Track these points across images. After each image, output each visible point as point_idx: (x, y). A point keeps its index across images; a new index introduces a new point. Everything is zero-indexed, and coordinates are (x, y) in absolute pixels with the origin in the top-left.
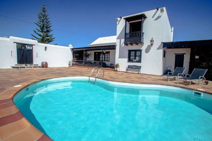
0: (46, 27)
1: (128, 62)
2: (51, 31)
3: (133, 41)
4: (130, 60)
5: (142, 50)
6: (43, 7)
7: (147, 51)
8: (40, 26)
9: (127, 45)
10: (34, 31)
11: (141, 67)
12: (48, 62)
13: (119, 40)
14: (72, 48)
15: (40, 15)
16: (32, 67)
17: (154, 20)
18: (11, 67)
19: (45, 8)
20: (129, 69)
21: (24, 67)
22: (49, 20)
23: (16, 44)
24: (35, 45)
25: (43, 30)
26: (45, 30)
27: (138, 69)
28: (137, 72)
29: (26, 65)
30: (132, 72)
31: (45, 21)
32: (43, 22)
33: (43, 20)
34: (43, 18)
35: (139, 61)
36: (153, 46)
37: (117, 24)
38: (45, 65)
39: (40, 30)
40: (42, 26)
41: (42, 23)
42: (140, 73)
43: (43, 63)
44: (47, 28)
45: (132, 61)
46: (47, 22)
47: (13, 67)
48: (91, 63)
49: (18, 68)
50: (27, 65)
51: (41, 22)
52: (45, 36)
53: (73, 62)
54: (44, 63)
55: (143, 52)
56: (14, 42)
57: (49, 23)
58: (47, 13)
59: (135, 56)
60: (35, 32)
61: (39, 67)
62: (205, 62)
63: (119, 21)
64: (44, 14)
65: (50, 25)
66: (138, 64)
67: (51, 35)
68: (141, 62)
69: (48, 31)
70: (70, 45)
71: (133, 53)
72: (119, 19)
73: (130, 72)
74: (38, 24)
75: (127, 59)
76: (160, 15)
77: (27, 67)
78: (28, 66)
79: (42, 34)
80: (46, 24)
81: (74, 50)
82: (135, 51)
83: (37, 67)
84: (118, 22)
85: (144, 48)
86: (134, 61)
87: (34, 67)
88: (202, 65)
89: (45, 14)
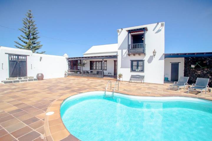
0: (32, 34)
1: (131, 72)
2: (38, 38)
3: (136, 52)
4: (132, 70)
5: (144, 60)
6: (29, 12)
7: (150, 61)
8: (26, 33)
9: (130, 56)
10: (18, 38)
11: (144, 76)
12: (43, 74)
13: (121, 50)
14: (68, 57)
15: (25, 21)
16: (26, 81)
17: (155, 33)
18: (2, 82)
19: (31, 14)
20: (132, 78)
21: (18, 81)
22: (35, 27)
23: (8, 55)
24: (29, 56)
25: (29, 37)
26: (32, 37)
27: (141, 79)
28: (140, 82)
29: (19, 79)
30: (135, 81)
31: (31, 27)
32: (29, 29)
33: (29, 27)
34: (28, 24)
35: (141, 71)
36: (155, 56)
37: (118, 34)
38: (40, 78)
39: (26, 37)
40: (27, 32)
41: (27, 30)
42: (144, 83)
43: (38, 74)
44: (34, 35)
45: (135, 71)
46: (33, 28)
47: (6, 82)
48: (87, 72)
49: (11, 82)
50: (21, 79)
51: (26, 28)
52: (31, 43)
53: (69, 72)
54: (40, 75)
55: (146, 63)
56: (6, 53)
57: (36, 30)
58: (33, 19)
59: (138, 66)
60: (20, 39)
61: (35, 80)
62: (200, 71)
63: (120, 32)
64: (29, 20)
65: (37, 32)
66: (141, 74)
67: (38, 43)
68: (144, 72)
69: (34, 38)
70: (66, 55)
71: (135, 63)
72: (120, 30)
73: (134, 81)
74: (23, 30)
75: (129, 69)
76: (160, 29)
77: (21, 81)
78: (23, 79)
79: (27, 41)
80: (33, 31)
81: (70, 60)
82: (138, 61)
83: (32, 80)
84: (119, 34)
85: (146, 58)
86: (137, 71)
87: (29, 80)
88: (197, 73)
89: (31, 20)
